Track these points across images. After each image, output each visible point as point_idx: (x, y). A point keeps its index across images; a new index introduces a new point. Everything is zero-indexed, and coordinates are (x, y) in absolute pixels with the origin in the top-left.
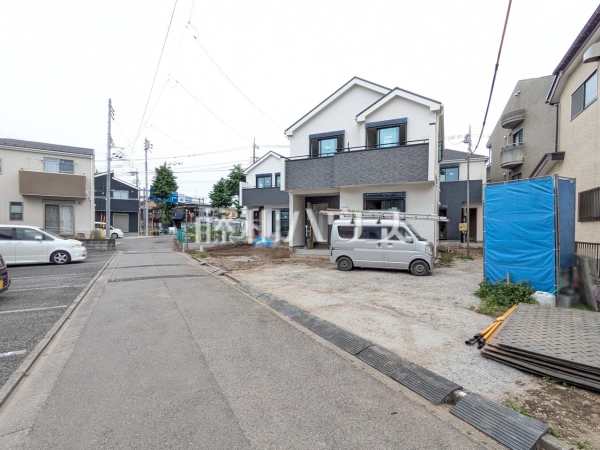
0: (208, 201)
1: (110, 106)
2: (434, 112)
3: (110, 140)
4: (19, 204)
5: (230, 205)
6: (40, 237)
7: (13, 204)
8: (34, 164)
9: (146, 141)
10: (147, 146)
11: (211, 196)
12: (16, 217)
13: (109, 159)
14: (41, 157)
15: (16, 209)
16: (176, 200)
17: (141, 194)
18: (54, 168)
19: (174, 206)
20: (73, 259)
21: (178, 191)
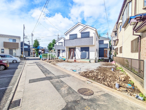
0: (47, 48)
1: (24, 26)
2: (94, 30)
3: (24, 34)
4: (3, 49)
5: (52, 49)
6: (10, 57)
7: (2, 49)
8: (7, 40)
9: (32, 34)
10: (32, 35)
11: (48, 47)
12: (3, 52)
13: (24, 39)
14: (8, 39)
15: (3, 51)
16: (39, 48)
17: (31, 46)
18: (11, 41)
19: (39, 49)
20: (17, 62)
21: (40, 46)
